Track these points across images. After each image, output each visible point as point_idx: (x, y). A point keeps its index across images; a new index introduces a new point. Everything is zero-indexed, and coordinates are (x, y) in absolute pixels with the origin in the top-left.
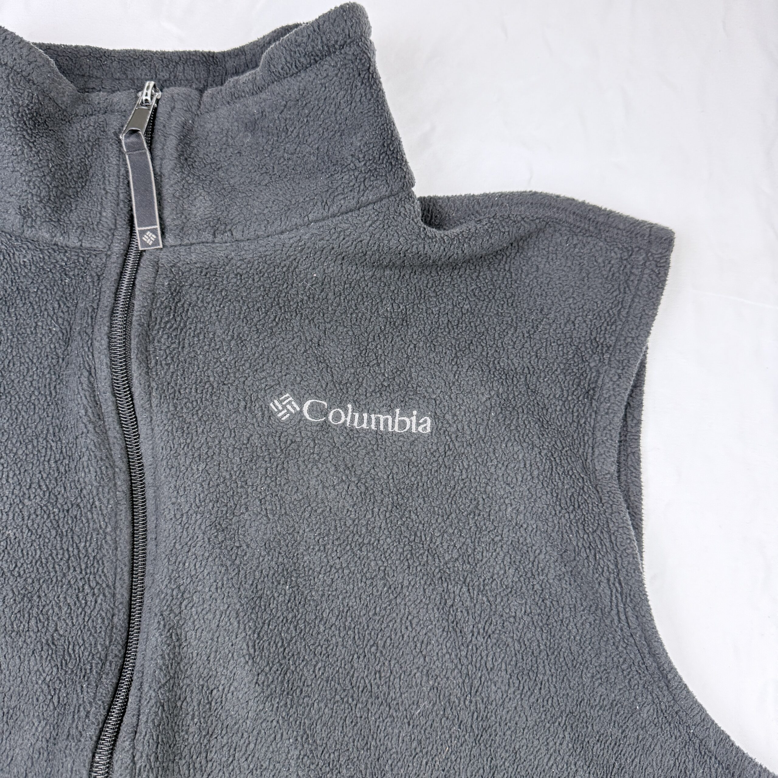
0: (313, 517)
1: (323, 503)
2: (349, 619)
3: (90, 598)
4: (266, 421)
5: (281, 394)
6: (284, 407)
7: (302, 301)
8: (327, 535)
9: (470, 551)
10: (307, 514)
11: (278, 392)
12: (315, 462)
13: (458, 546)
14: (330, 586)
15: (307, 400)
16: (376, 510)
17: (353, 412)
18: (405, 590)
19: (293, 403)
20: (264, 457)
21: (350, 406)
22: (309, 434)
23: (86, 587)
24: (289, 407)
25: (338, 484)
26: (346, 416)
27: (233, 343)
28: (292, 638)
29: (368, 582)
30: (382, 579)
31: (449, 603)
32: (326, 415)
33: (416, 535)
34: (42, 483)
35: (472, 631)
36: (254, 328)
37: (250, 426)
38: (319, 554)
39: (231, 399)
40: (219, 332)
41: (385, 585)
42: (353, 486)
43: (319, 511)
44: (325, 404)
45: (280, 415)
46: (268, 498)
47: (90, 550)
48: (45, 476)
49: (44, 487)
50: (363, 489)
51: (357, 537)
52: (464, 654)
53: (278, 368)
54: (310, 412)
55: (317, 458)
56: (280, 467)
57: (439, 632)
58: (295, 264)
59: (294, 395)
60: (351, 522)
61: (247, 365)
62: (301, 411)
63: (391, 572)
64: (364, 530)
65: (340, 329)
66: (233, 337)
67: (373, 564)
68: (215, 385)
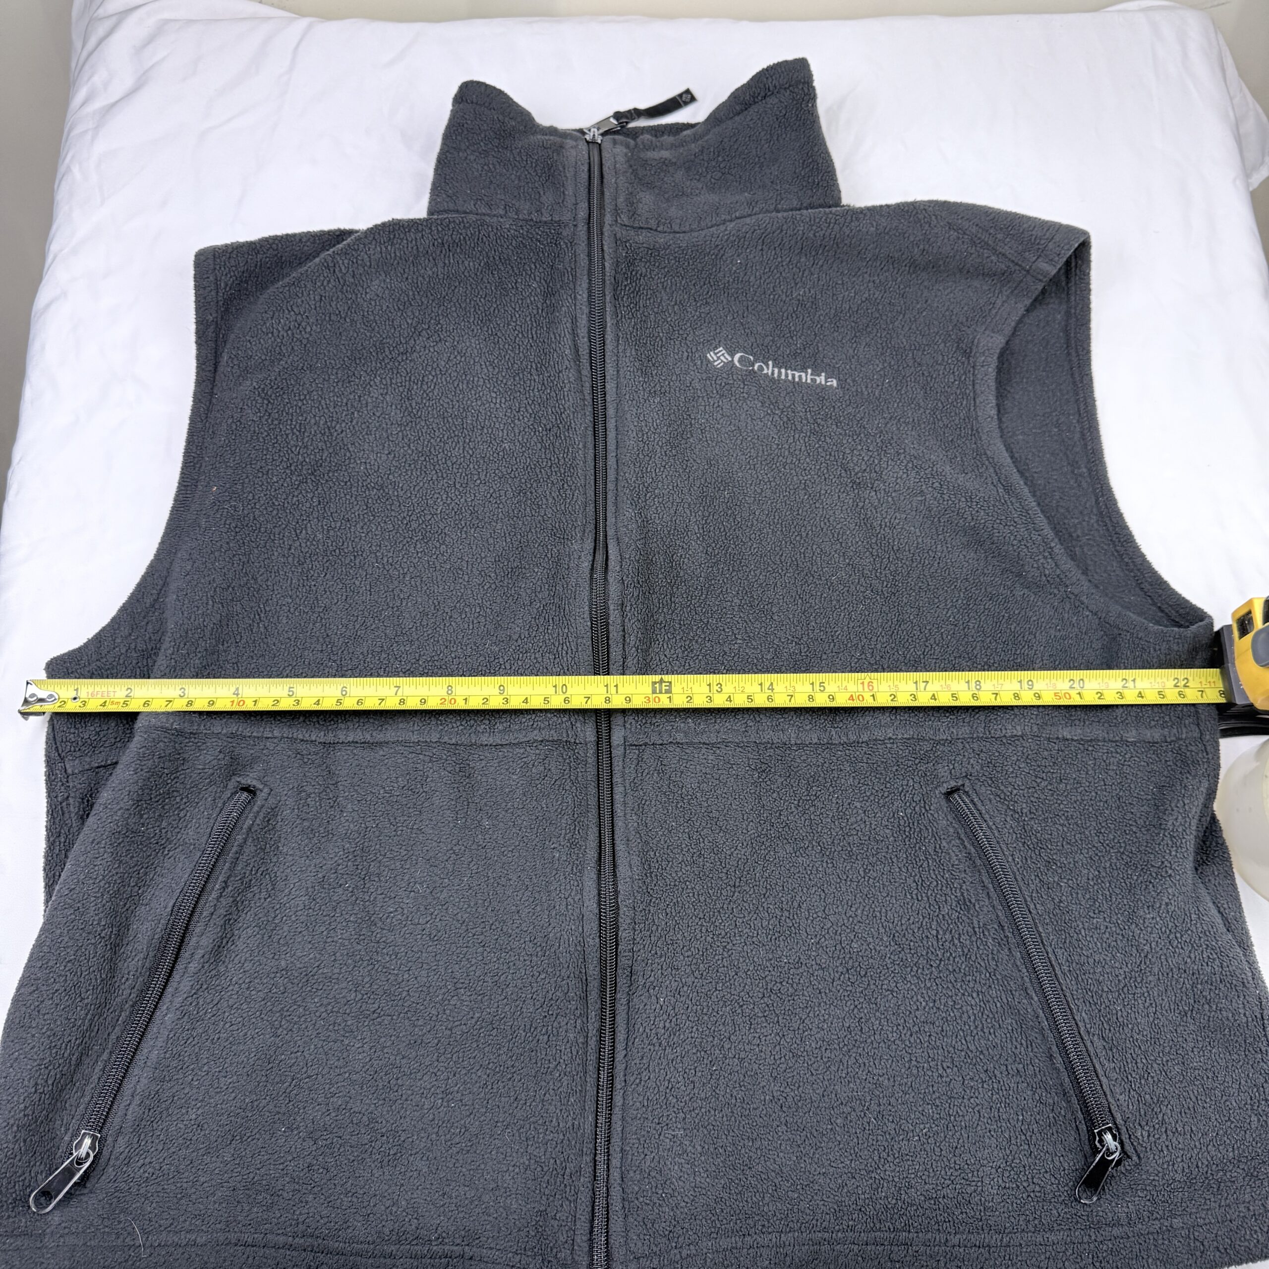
0: (744, 444)
1: (752, 432)
2: (777, 517)
3: (568, 492)
4: (704, 368)
5: (716, 348)
6: (718, 358)
7: (729, 281)
8: (756, 457)
9: (876, 461)
10: (739, 442)
11: (714, 345)
12: (745, 399)
13: (866, 459)
14: (761, 494)
15: (738, 352)
16: (797, 436)
17: (773, 367)
18: (822, 497)
19: (726, 355)
20: (703, 397)
21: (770, 363)
22: (740, 377)
23: (565, 485)
24: (722, 358)
25: (764, 417)
26: (768, 368)
27: (676, 307)
28: (732, 527)
29: (792, 492)
30: (805, 489)
31: (861, 504)
32: (753, 365)
33: (830, 455)
34: (528, 407)
35: (881, 525)
36: (692, 298)
37: (692, 373)
38: (750, 471)
39: (676, 351)
40: (665, 297)
41: (805, 494)
42: (777, 417)
43: (749, 439)
44: (752, 358)
45: (716, 363)
46: (708, 429)
47: (567, 460)
48: (530, 402)
49: (530, 411)
50: (785, 419)
51: (781, 458)
52: (873, 541)
53: (713, 329)
54: (739, 361)
55: (746, 396)
56: (716, 405)
57: (852, 526)
58: (722, 252)
59: (726, 349)
60: (775, 446)
61: (689, 325)
62: (733, 360)
63: (810, 484)
64: (787, 453)
65: (760, 307)
66: (676, 304)
67: (795, 478)
68: (664, 339)
